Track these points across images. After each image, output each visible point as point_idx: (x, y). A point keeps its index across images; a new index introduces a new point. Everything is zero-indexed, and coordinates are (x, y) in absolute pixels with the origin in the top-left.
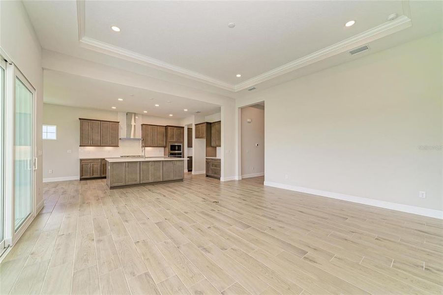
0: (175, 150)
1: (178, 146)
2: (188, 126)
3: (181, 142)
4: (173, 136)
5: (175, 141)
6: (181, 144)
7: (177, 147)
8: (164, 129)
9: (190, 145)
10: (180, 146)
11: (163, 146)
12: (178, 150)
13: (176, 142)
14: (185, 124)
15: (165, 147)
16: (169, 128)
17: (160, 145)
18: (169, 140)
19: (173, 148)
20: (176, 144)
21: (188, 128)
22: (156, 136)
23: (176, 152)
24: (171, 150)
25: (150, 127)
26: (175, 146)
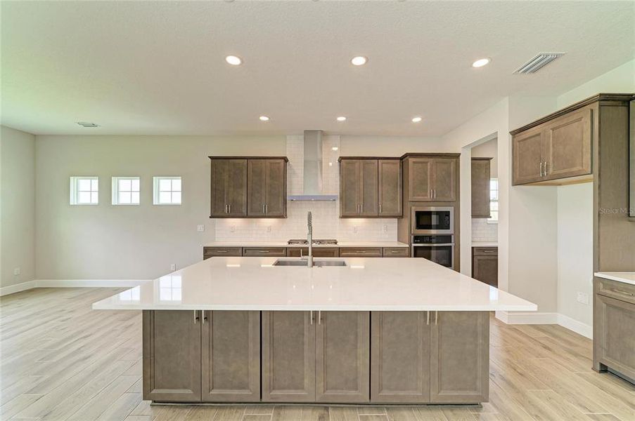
0: (430, 227)
1: (438, 213)
2: (474, 148)
3: (448, 203)
4: (423, 183)
5: (428, 198)
6: (451, 209)
7: (434, 217)
8: (396, 167)
9: (480, 210)
10: (447, 214)
11: (392, 214)
12: (438, 227)
13: (434, 202)
14: (461, 144)
15: (400, 217)
16: (411, 160)
17: (385, 213)
18: (410, 197)
19: (423, 219)
20: (433, 209)
21: (473, 159)
22: (375, 187)
23: (433, 232)
24: (419, 226)
25: (358, 163)
26: (430, 213)
